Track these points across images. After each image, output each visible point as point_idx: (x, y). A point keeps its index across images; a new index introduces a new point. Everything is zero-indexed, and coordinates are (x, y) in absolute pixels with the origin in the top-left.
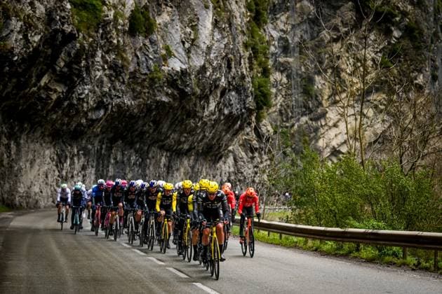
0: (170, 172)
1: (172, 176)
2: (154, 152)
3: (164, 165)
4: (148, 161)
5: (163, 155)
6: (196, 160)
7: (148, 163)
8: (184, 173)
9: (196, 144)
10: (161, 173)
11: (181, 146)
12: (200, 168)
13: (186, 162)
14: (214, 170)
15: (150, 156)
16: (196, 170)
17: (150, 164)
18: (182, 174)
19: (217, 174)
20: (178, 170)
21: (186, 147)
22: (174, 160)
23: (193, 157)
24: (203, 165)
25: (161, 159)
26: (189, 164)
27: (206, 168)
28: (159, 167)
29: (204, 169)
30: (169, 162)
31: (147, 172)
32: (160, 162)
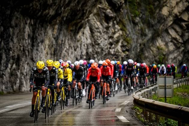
0: (35, 44)
1: (37, 50)
2: (17, 18)
3: (29, 35)
4: (11, 30)
5: (26, 24)
6: (60, 30)
7: (11, 33)
8: (49, 46)
9: (63, 9)
10: (26, 45)
11: (47, 11)
12: (63, 39)
13: (50, 32)
14: (75, 42)
15: (13, 23)
16: (60, 42)
17: (14, 33)
18: (47, 47)
19: (78, 47)
20: (42, 42)
21: (52, 12)
22: (38, 29)
23: (57, 27)
24: (66, 36)
25: (24, 28)
26: (53, 35)
27: (68, 40)
28: (24, 39)
29: (67, 41)
30: (34, 32)
31: (11, 44)
32: (24, 32)
